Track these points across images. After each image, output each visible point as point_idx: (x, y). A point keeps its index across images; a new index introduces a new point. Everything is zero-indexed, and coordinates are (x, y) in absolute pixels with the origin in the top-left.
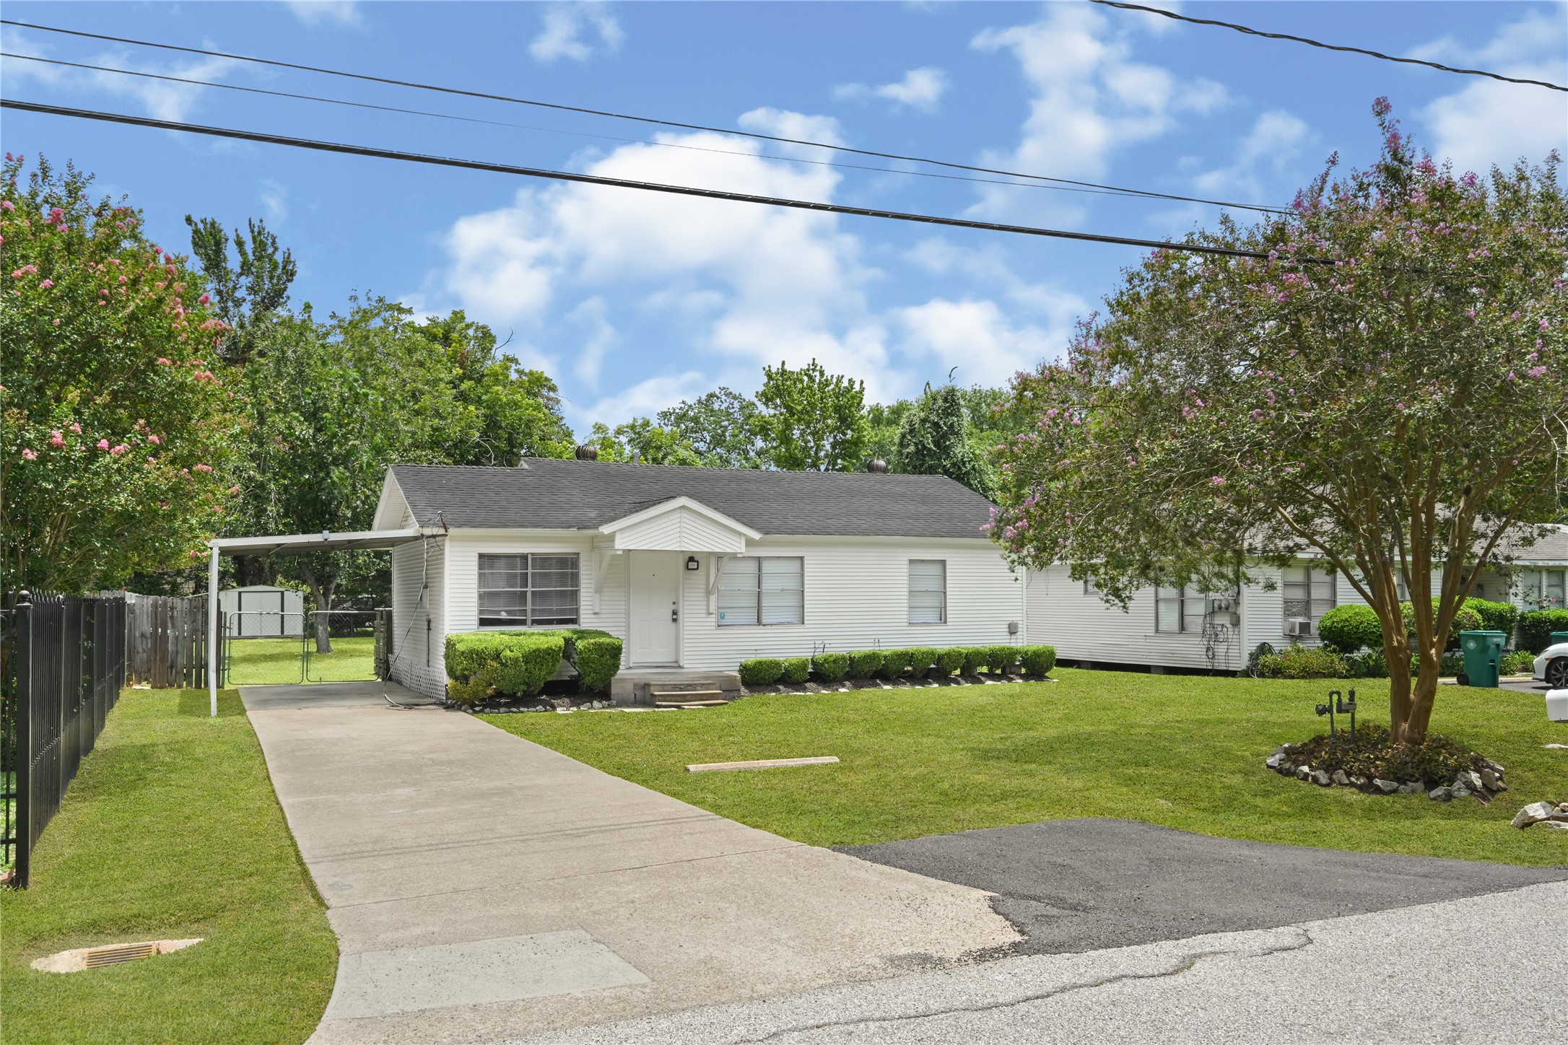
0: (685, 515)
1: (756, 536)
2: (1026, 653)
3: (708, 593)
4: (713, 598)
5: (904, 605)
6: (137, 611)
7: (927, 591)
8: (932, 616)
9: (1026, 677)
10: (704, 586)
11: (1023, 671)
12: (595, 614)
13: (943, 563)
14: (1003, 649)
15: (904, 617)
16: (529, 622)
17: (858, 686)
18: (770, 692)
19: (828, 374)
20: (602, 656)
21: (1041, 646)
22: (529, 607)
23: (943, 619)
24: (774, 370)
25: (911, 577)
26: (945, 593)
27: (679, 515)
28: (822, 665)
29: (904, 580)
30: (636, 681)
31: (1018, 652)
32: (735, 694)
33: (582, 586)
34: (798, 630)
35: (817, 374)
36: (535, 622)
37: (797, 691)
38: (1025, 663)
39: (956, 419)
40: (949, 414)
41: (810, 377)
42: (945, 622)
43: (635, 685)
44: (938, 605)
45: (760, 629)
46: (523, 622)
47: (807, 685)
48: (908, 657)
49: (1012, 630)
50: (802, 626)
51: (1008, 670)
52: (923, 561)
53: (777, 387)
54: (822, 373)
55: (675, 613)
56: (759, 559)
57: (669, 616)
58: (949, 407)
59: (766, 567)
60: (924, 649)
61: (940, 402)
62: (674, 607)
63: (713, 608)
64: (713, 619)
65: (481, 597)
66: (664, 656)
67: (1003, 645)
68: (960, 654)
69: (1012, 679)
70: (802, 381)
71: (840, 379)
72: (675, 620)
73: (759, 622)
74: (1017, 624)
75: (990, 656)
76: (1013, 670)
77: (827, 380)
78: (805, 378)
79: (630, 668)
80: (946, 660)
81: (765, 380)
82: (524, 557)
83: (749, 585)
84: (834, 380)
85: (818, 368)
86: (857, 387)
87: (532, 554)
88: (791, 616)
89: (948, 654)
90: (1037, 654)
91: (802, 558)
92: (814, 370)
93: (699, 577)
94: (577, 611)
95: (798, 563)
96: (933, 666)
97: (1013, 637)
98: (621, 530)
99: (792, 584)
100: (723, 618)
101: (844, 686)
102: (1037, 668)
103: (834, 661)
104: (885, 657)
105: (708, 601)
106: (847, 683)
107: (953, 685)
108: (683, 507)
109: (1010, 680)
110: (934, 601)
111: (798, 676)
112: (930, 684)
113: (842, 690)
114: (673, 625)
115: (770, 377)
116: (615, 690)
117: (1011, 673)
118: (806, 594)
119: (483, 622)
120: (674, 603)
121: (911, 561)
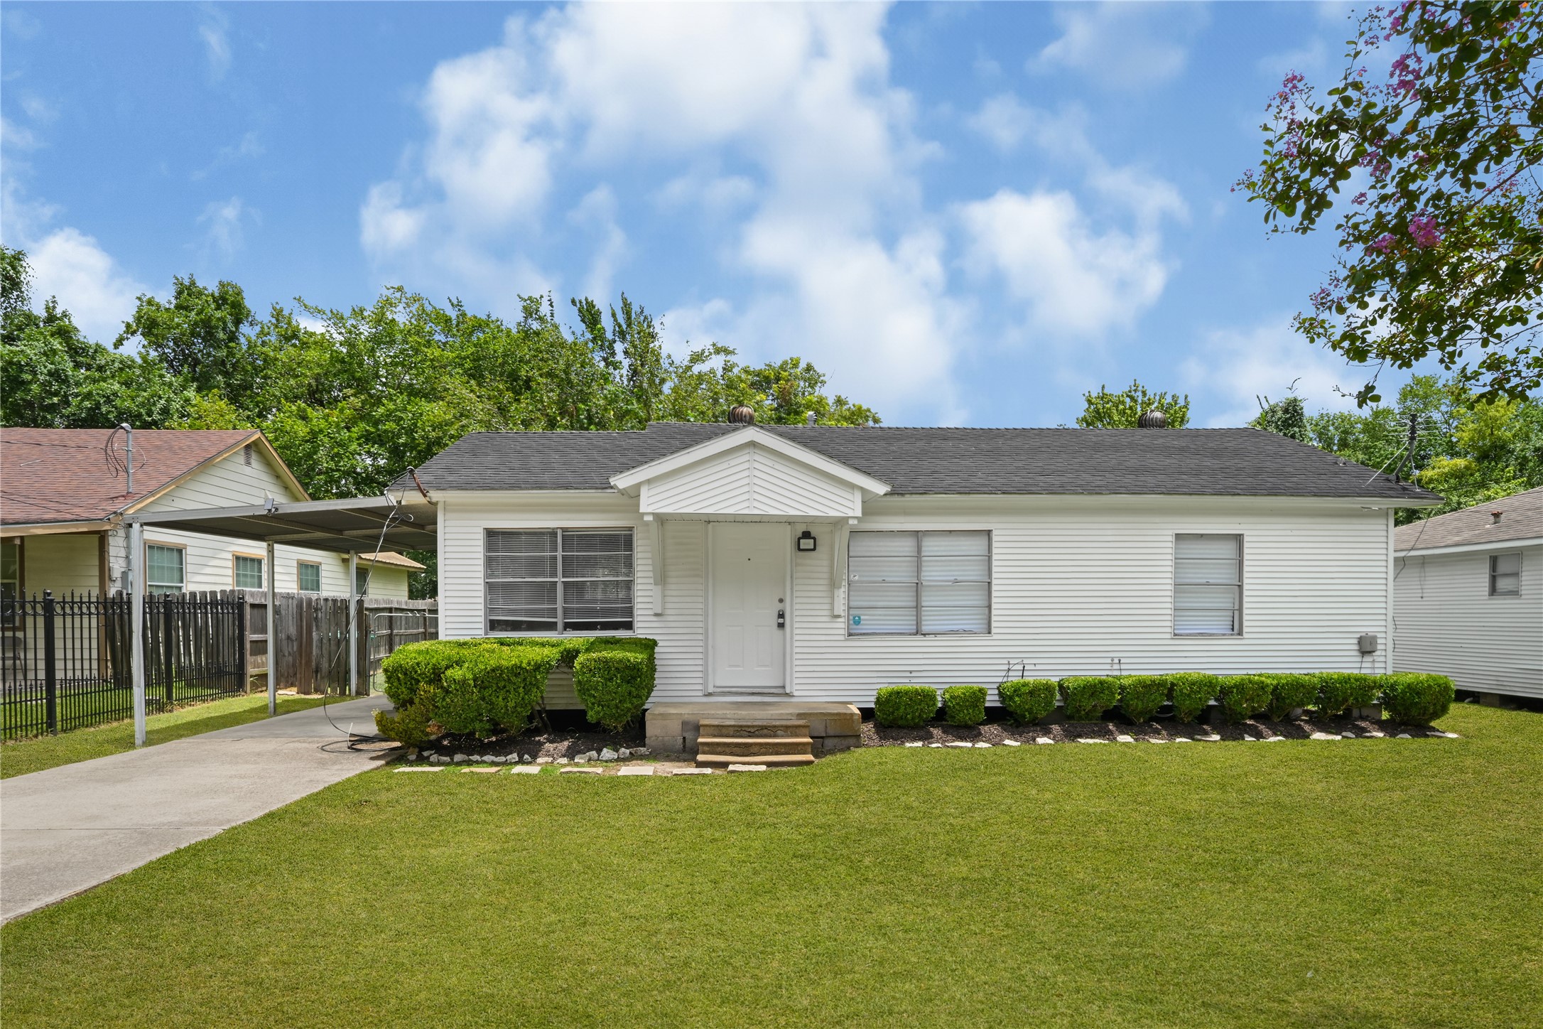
0: (759, 457)
1: (880, 488)
2: (1393, 687)
3: (833, 585)
4: (841, 594)
5: (1167, 606)
6: (283, 612)
7: (1208, 584)
8: (1219, 623)
9: (1391, 728)
10: (826, 576)
11: (1385, 715)
12: (656, 615)
13: (1238, 539)
14: (1346, 680)
15: (1167, 624)
16: (560, 626)
17: (1072, 735)
18: (914, 739)
19: (1150, 394)
20: (611, 679)
21: (1423, 677)
22: (560, 604)
23: (1236, 628)
24: (1094, 395)
25: (1178, 562)
26: (1240, 587)
27: (746, 458)
28: (1011, 698)
29: (1167, 566)
30: (686, 717)
31: (1377, 685)
32: (852, 741)
33: (638, 575)
34: (981, 642)
35: (1139, 394)
36: (568, 626)
37: (962, 739)
38: (1388, 702)
39: (1297, 429)
40: (1289, 425)
41: (1132, 398)
42: (1240, 633)
43: (684, 724)
44: (1230, 606)
45: (918, 641)
46: (551, 626)
47: (985, 729)
48: (1168, 688)
49: (1366, 647)
50: (987, 637)
51: (1355, 713)
52: (1202, 535)
53: (1097, 411)
54: (1144, 393)
55: (781, 615)
56: (916, 534)
57: (774, 620)
58: (1290, 418)
59: (930, 546)
60: (1195, 676)
61: (1280, 414)
62: (780, 606)
63: (840, 608)
64: (841, 624)
65: (490, 588)
66: (762, 678)
67: (1347, 672)
68: (1262, 687)
69: (1364, 730)
70: (1123, 403)
71: (1162, 396)
72: (781, 626)
73: (918, 632)
74: (1375, 638)
75: (1322, 690)
76: (1365, 712)
77: (1149, 399)
78: (1128, 400)
79: (710, 695)
80: (1236, 696)
81: (1087, 406)
82: (553, 533)
83: (901, 573)
84: (1157, 398)
85: (1140, 388)
86: (1181, 402)
87: (564, 530)
88: (972, 621)
89: (1241, 687)
90: (1415, 690)
91: (989, 532)
92: (1135, 391)
93: (818, 562)
94: (629, 612)
95: (984, 541)
96: (1212, 702)
97: (1368, 658)
98: (649, 481)
99: (973, 572)
100: (857, 623)
101: (1047, 732)
102: (1414, 712)
103: (1031, 693)
104: (1122, 688)
105: (832, 598)
106: (1056, 728)
107: (1248, 738)
108: (752, 444)
109: (1360, 732)
110: (1224, 600)
111: (965, 716)
112: (1206, 733)
113: (1042, 740)
114: (780, 632)
115: (1090, 402)
116: (652, 729)
117: (1362, 718)
118: (994, 588)
119: (494, 625)
120: (781, 601)
121: (1179, 537)
